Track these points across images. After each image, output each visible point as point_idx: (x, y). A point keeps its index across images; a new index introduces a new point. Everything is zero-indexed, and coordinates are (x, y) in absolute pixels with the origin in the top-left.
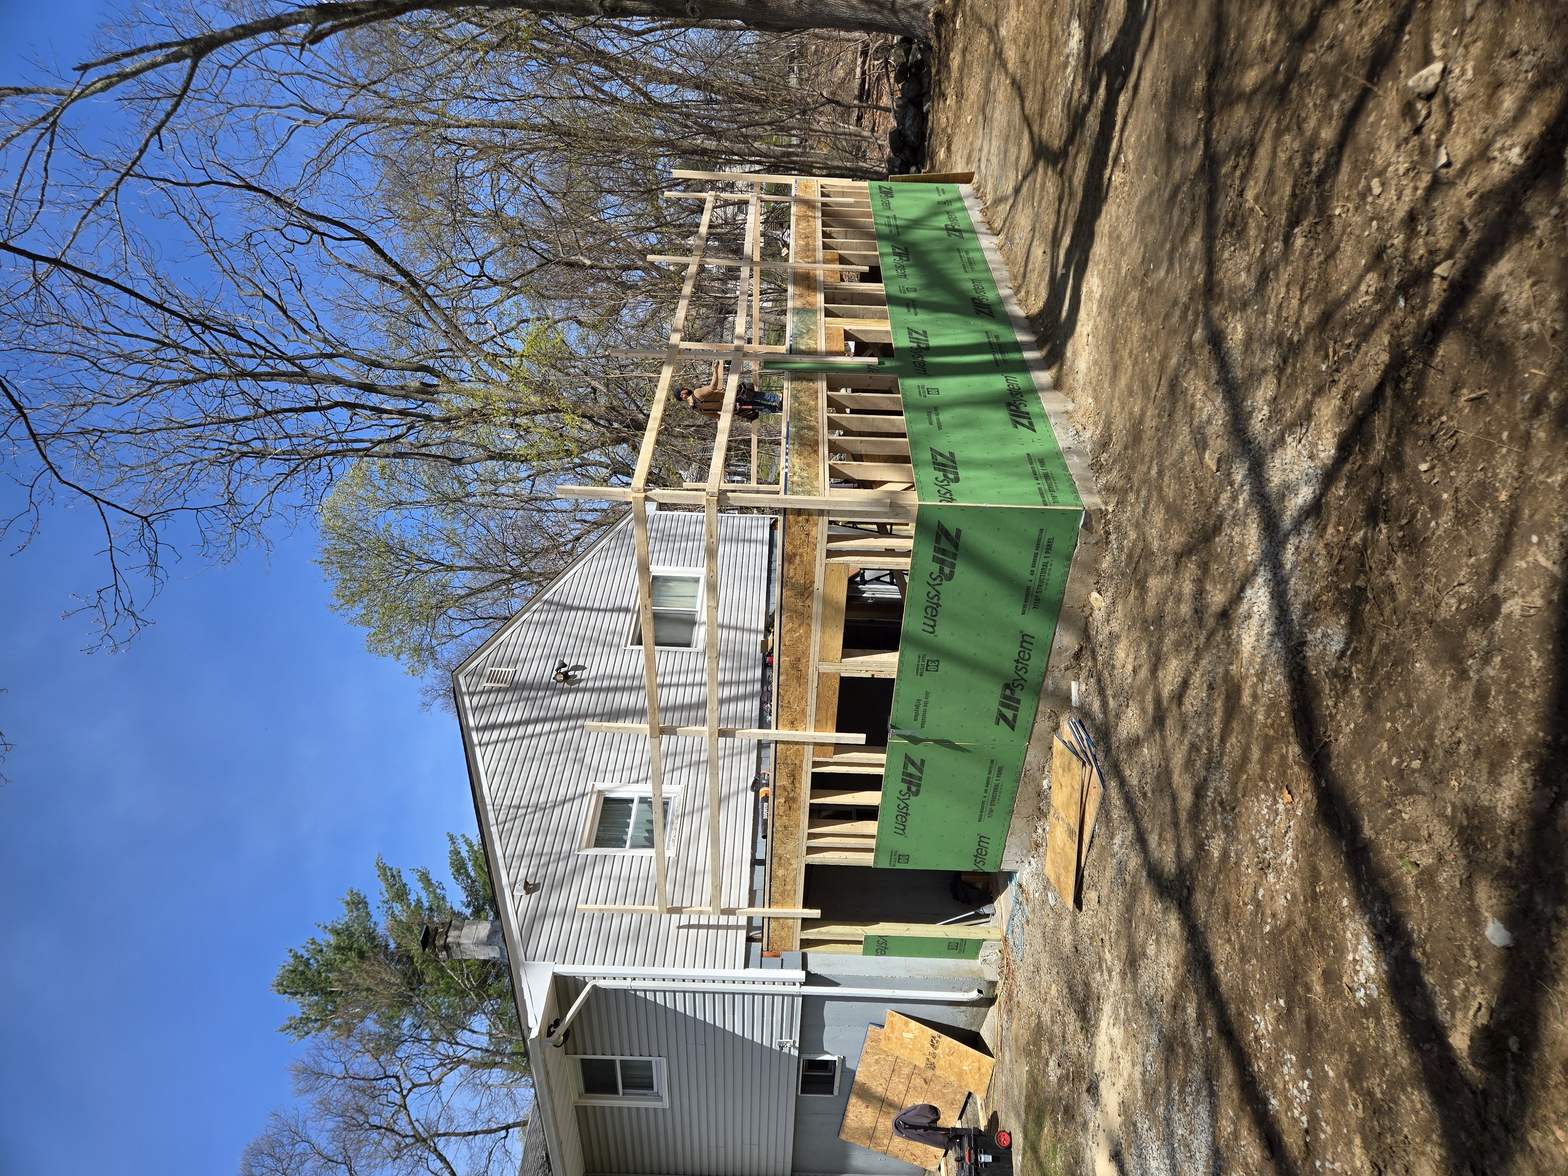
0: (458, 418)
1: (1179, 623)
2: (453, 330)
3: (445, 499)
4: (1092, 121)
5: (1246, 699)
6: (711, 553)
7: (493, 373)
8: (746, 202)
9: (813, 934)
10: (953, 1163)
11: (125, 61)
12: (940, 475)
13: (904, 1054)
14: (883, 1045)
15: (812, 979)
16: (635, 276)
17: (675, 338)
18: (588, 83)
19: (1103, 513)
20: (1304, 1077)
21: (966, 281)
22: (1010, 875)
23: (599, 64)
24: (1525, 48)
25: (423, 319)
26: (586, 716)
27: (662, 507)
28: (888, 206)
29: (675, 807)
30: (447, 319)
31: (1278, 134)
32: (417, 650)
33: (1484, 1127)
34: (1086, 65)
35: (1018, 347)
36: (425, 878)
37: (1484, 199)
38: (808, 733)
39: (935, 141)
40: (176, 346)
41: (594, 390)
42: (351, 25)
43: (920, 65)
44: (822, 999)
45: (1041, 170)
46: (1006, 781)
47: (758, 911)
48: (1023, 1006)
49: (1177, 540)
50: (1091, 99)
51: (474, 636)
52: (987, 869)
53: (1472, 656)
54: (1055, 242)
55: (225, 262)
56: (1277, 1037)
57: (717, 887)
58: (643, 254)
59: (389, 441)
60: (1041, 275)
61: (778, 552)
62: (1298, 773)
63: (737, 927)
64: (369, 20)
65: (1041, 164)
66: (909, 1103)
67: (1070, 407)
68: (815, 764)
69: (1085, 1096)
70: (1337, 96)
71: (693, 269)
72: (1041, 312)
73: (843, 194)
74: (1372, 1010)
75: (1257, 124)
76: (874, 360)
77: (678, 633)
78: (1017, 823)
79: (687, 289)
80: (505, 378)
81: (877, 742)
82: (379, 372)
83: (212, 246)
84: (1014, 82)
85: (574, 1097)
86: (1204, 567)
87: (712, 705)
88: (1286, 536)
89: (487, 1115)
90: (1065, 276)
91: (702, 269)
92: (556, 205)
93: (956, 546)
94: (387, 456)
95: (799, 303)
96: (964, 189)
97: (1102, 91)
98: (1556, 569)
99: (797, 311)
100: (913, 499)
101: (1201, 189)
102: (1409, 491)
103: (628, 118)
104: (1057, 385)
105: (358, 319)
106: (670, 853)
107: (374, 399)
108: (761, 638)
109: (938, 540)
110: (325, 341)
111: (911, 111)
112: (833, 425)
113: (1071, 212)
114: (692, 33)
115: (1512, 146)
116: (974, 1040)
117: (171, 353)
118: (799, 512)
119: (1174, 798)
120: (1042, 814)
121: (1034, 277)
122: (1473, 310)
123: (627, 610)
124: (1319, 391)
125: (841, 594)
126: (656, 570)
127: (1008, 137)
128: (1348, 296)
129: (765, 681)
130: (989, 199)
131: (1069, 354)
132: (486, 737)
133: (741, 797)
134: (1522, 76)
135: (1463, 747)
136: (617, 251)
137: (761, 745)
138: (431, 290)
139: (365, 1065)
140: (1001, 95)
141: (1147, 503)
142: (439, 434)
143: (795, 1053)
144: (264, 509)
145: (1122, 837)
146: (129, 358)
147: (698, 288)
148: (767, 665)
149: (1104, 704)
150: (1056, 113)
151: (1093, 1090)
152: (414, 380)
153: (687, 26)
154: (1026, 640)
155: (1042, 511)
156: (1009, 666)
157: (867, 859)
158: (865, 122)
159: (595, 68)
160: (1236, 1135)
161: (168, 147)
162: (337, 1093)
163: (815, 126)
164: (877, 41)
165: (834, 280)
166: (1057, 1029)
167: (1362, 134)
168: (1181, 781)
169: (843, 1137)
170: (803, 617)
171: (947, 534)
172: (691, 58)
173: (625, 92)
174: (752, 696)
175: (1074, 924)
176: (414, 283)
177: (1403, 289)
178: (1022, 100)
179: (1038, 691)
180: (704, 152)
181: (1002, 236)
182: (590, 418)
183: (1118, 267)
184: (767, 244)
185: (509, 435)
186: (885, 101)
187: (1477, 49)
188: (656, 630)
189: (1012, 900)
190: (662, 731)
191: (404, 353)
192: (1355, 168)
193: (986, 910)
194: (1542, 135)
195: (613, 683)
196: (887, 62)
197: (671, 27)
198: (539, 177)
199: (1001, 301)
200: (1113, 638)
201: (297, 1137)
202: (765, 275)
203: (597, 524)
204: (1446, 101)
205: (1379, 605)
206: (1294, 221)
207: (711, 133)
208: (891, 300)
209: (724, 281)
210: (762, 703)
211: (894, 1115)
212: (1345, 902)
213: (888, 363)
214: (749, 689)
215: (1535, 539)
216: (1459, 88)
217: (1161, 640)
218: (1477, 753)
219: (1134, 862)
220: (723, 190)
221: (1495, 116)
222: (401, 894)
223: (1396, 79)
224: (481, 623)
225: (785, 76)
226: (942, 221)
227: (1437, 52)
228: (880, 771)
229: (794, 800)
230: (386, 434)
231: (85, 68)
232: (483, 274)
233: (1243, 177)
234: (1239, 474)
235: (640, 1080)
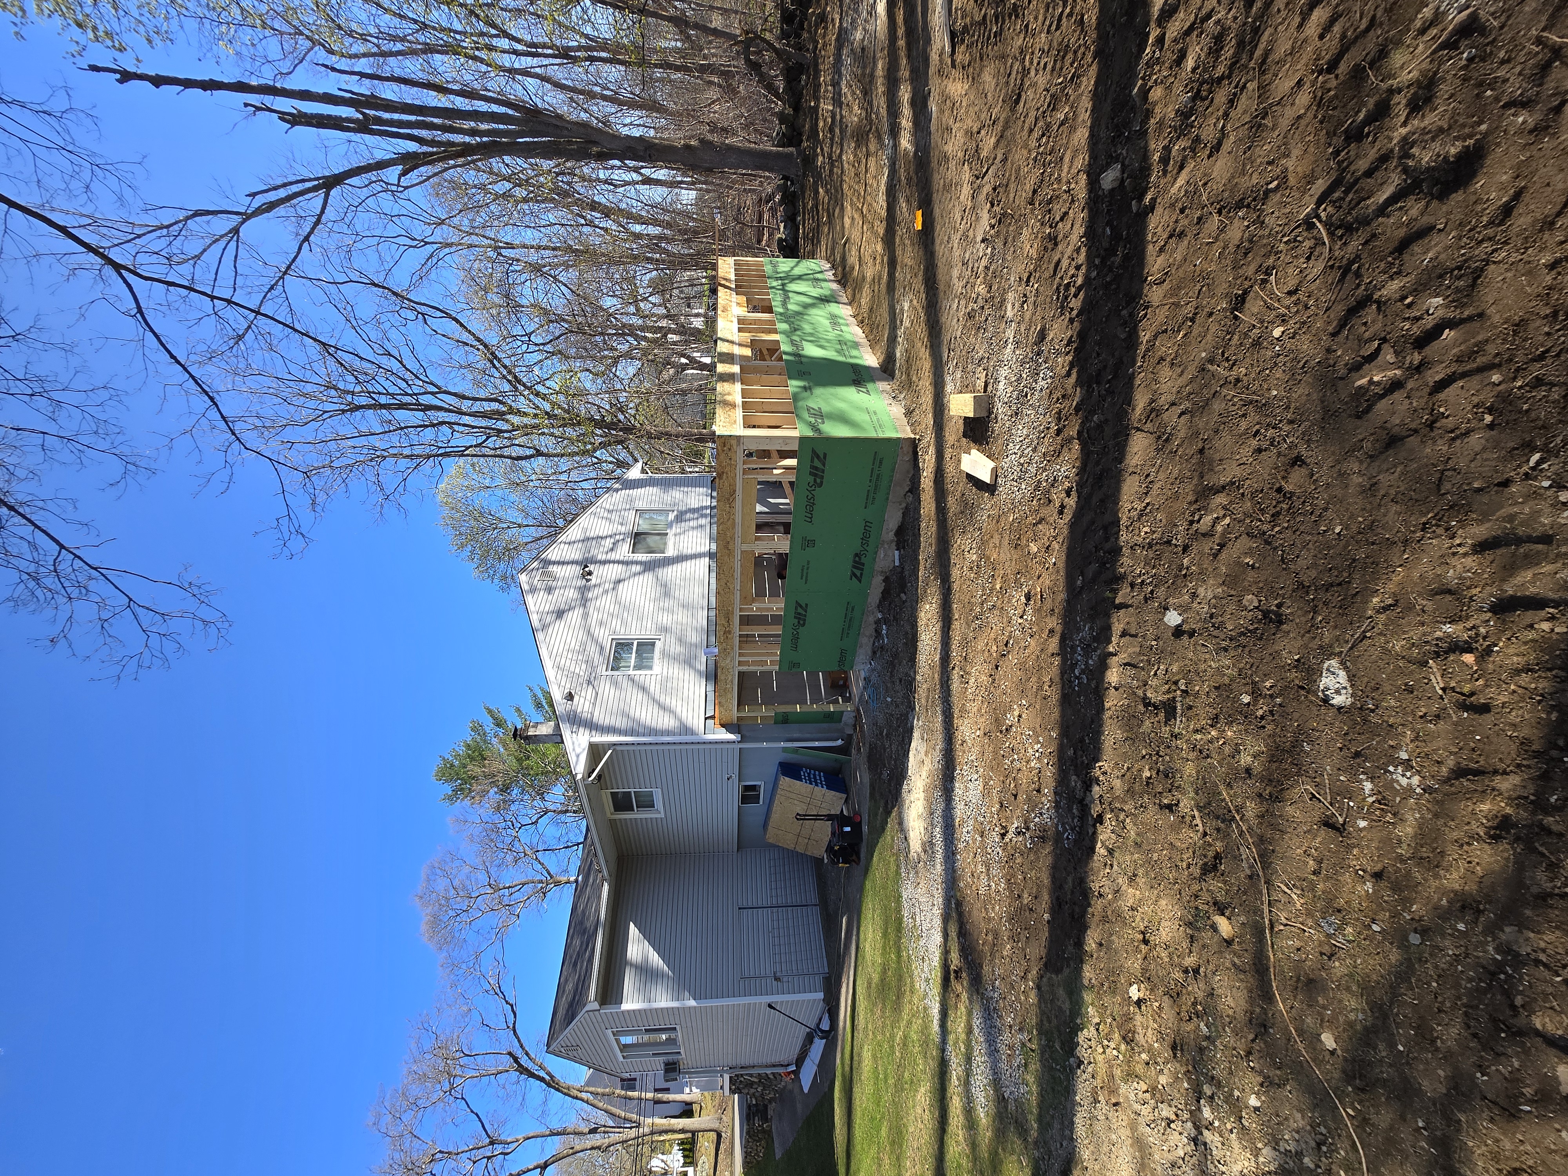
9: (744, 713)
11: (280, 190)
15: (744, 739)
43: (794, 194)
46: (856, 615)
68: (741, 610)
85: (608, 815)
93: (824, 464)
109: (812, 461)
111: (789, 224)
143: (736, 782)
154: (867, 525)
157: (775, 667)
161: (316, 251)
162: (477, 831)
171: (818, 457)
176: (485, 346)
228: (781, 612)
230: (474, 442)
231: (253, 195)
235: (647, 803)
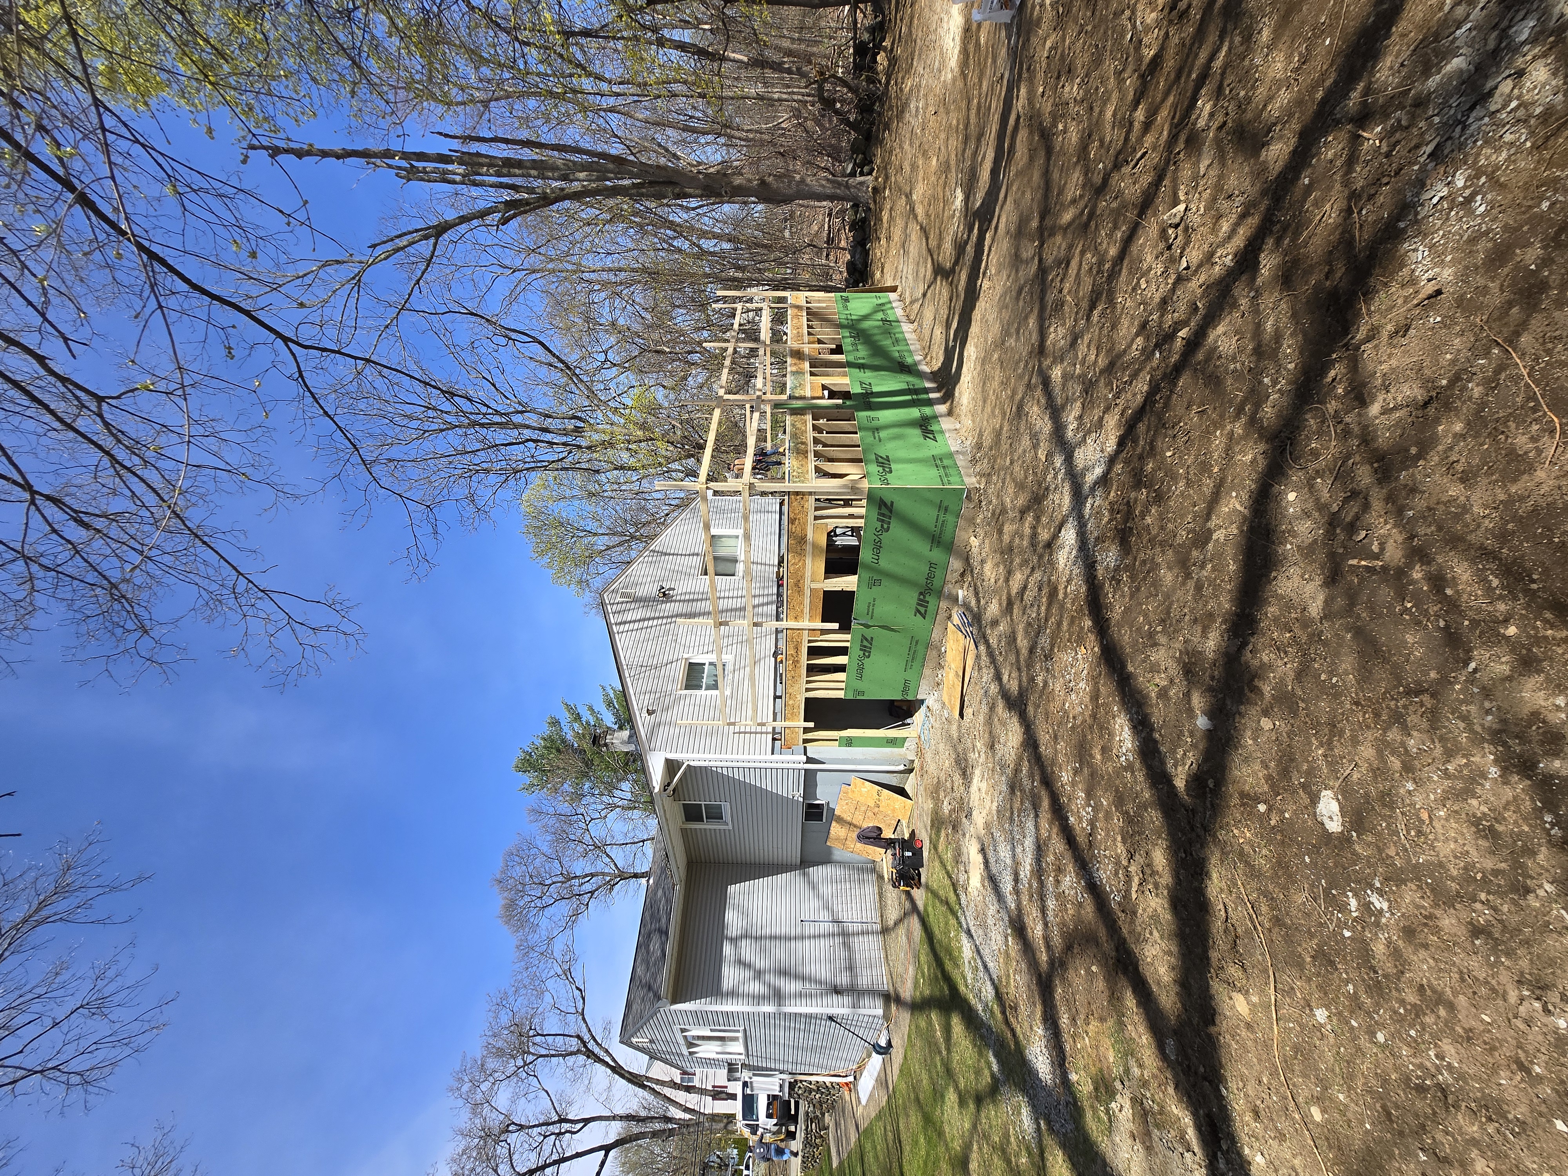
0: (596, 446)
1: (1022, 552)
2: (592, 394)
3: (591, 494)
4: (970, 249)
5: (1061, 596)
6: (746, 518)
7: (616, 419)
8: (761, 309)
9: (810, 736)
10: (890, 857)
11: (397, 241)
12: (881, 469)
13: (862, 800)
14: (850, 795)
15: (810, 760)
16: (696, 357)
17: (721, 392)
18: (664, 241)
19: (978, 490)
20: (1090, 805)
21: (895, 351)
22: (922, 702)
23: (670, 229)
24: (1237, 192)
25: (574, 389)
26: (677, 616)
27: (716, 493)
28: (846, 308)
29: (729, 668)
30: (588, 388)
31: (1083, 253)
32: (580, 582)
33: (1192, 829)
34: (966, 216)
35: (926, 391)
36: (591, 709)
37: (1208, 288)
38: (806, 624)
39: (874, 267)
40: (434, 409)
41: (674, 427)
42: (525, 212)
43: (864, 220)
44: (816, 771)
45: (938, 282)
46: (920, 648)
47: (779, 724)
48: (929, 772)
49: (1021, 501)
50: (969, 236)
51: (610, 573)
52: (909, 698)
53: (1194, 565)
54: (948, 326)
55: (460, 360)
56: (1073, 784)
57: (755, 711)
58: (700, 344)
59: (559, 460)
60: (939, 347)
61: (785, 518)
62: (1091, 639)
63: (767, 733)
64: (535, 209)
65: (939, 278)
66: (865, 826)
67: (958, 426)
68: (810, 641)
69: (964, 820)
70: (1120, 229)
71: (730, 351)
72: (940, 369)
73: (819, 301)
74: (1130, 767)
75: (1070, 247)
76: (840, 401)
77: (727, 568)
78: (927, 671)
79: (727, 362)
80: (622, 421)
81: (845, 627)
82: (550, 420)
83: (453, 350)
84: (921, 228)
85: (680, 823)
86: (1038, 519)
87: (749, 608)
88: (1086, 498)
89: (632, 834)
90: (954, 347)
91: (735, 351)
92: (648, 317)
93: (891, 511)
94: (557, 470)
95: (794, 369)
96: (893, 296)
97: (976, 231)
98: (1246, 512)
99: (793, 373)
100: (865, 485)
101: (1037, 288)
102: (1160, 469)
103: (689, 261)
104: (950, 413)
105: (537, 391)
106: (728, 692)
107: (549, 437)
108: (776, 569)
109: (880, 508)
110: (519, 403)
111: (859, 249)
112: (816, 441)
113: (957, 308)
114: (726, 208)
115: (1228, 254)
116: (901, 792)
117: (431, 413)
118: (797, 493)
119: (1018, 653)
120: (940, 666)
121: (935, 348)
122: (1200, 356)
123: (697, 555)
124: (1107, 410)
125: (823, 541)
126: (714, 531)
127: (918, 263)
128: (1125, 351)
129: (779, 595)
130: (908, 301)
131: (957, 394)
132: (622, 627)
133: (767, 659)
134: (1234, 211)
135: (1187, 617)
136: (685, 342)
137: (777, 631)
138: (577, 371)
139: (565, 808)
140: (914, 237)
141: (1004, 483)
142: (586, 456)
143: (801, 799)
144: (491, 503)
145: (987, 675)
146: (410, 417)
147: (733, 362)
148: (780, 586)
149: (978, 601)
150: (948, 246)
151: (969, 815)
152: (570, 425)
153: (723, 203)
154: (932, 565)
155: (942, 489)
156: (923, 581)
157: (840, 694)
158: (831, 257)
159: (668, 232)
160: (1049, 837)
161: (424, 291)
162: (551, 822)
163: (801, 261)
164: (837, 206)
165: (815, 354)
166: (948, 785)
167: (1134, 249)
168: (1023, 643)
169: (828, 844)
170: (801, 553)
171: (885, 504)
172: (725, 223)
173: (686, 245)
174: (772, 603)
175: (959, 726)
176: (568, 368)
177: (1157, 346)
178: (927, 239)
179: (940, 594)
180: (734, 279)
181: (916, 324)
182: (672, 443)
183: (986, 341)
184: (774, 334)
185: (625, 455)
186: (843, 244)
187: (1206, 195)
188: (715, 566)
189: (923, 715)
190: (721, 624)
191: (564, 408)
192: (1130, 273)
193: (908, 721)
194: (1246, 247)
195: (692, 597)
196: (844, 220)
197: (713, 204)
198: (637, 300)
199: (916, 364)
200: (983, 562)
201: (531, 845)
202: (773, 353)
203: (678, 506)
204: (1186, 229)
205: (1139, 535)
206: (1092, 307)
207: (738, 268)
208: (849, 364)
209: (749, 358)
210: (777, 608)
211: (857, 831)
212: (1116, 708)
213: (848, 403)
214: (770, 599)
215: (1234, 494)
216: (1194, 219)
217: (1011, 563)
218: (1195, 621)
219: (994, 688)
220: (747, 302)
221: (1217, 236)
222: (578, 718)
223: (1155, 215)
224: (614, 566)
225: (782, 231)
226: (880, 316)
227: (1182, 198)
228: (847, 644)
229: (798, 661)
230: (556, 457)
231: (374, 246)
232: (606, 360)
233: (1062, 281)
234: (1058, 461)
235: (715, 814)
